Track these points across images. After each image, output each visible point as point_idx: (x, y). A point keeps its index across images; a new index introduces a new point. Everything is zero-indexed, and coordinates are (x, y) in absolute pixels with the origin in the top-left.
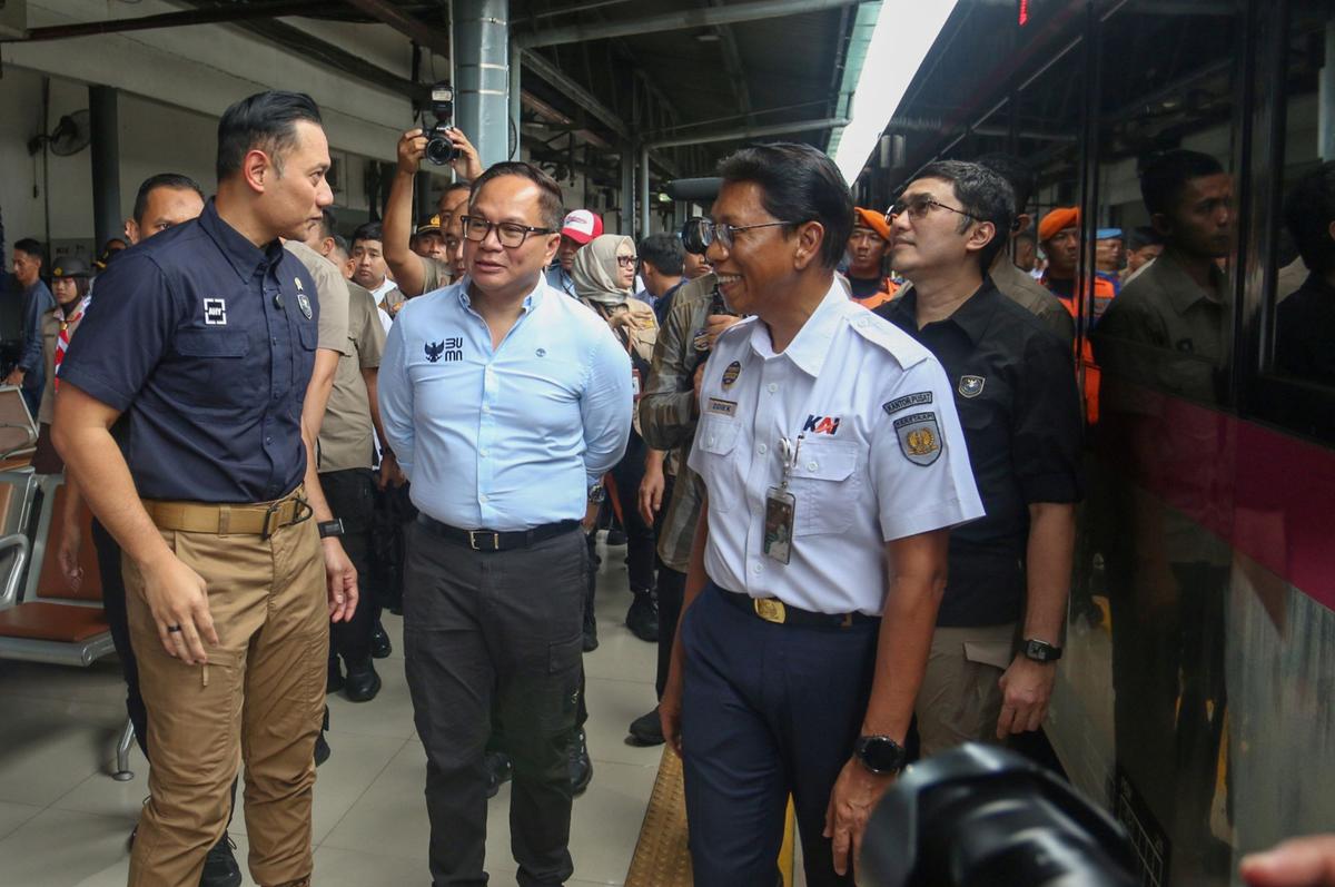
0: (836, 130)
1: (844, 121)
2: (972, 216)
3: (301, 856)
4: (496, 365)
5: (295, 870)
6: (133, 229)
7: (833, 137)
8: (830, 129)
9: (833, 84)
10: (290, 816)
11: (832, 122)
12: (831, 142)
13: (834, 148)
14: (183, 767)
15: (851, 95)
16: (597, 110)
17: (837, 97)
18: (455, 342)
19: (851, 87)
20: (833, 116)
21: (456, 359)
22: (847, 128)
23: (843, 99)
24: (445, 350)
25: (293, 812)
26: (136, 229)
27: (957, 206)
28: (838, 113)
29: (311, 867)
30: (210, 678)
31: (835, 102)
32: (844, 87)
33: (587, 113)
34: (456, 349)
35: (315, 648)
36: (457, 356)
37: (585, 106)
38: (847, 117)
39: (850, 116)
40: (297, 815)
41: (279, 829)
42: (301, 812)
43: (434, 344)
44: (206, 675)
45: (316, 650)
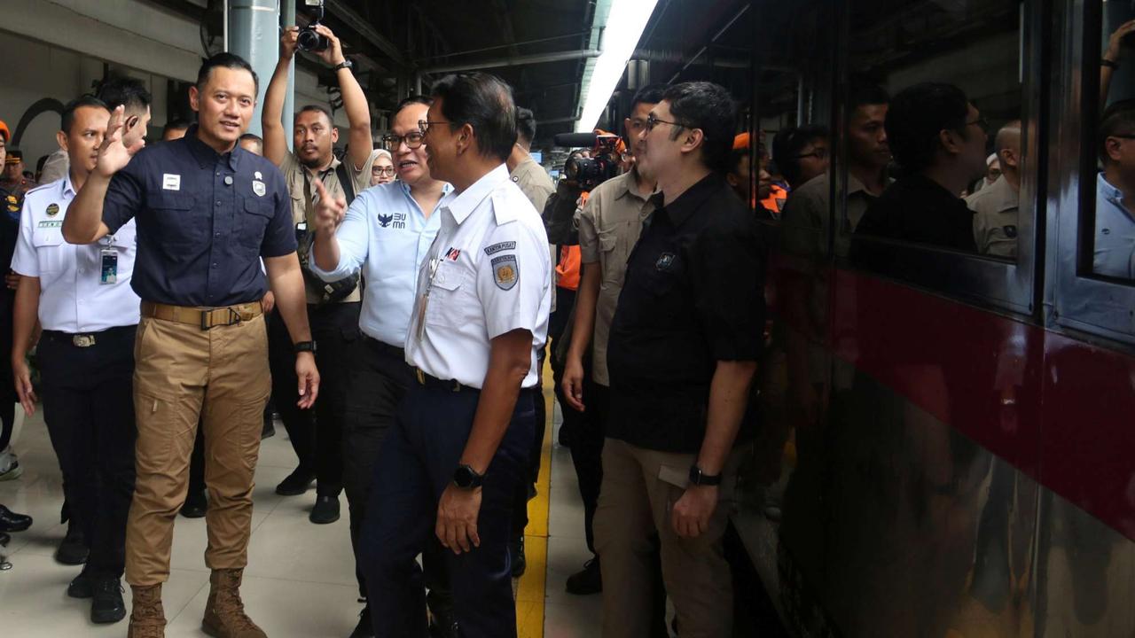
0: (590, 61)
1: (596, 52)
2: (683, 126)
3: (238, 554)
4: (427, 232)
5: (232, 562)
6: (62, 137)
7: (586, 68)
8: (584, 60)
9: (586, 18)
10: (233, 524)
11: (586, 53)
12: (585, 73)
13: (588, 78)
14: (143, 461)
15: (602, 29)
16: (375, 37)
17: (589, 31)
18: (400, 216)
19: (602, 22)
20: (587, 48)
21: (400, 227)
22: (599, 58)
23: (595, 33)
24: (393, 221)
25: (234, 521)
26: (65, 139)
27: (671, 119)
28: (591, 46)
29: (246, 564)
30: (158, 406)
31: (588, 36)
32: (596, 22)
33: (363, 38)
34: (401, 221)
35: (246, 410)
36: (401, 225)
37: (362, 32)
38: (598, 49)
39: (602, 47)
40: (236, 524)
41: (224, 531)
42: (242, 523)
43: (385, 216)
44: (156, 405)
45: (245, 412)
